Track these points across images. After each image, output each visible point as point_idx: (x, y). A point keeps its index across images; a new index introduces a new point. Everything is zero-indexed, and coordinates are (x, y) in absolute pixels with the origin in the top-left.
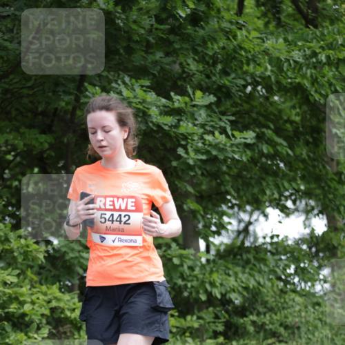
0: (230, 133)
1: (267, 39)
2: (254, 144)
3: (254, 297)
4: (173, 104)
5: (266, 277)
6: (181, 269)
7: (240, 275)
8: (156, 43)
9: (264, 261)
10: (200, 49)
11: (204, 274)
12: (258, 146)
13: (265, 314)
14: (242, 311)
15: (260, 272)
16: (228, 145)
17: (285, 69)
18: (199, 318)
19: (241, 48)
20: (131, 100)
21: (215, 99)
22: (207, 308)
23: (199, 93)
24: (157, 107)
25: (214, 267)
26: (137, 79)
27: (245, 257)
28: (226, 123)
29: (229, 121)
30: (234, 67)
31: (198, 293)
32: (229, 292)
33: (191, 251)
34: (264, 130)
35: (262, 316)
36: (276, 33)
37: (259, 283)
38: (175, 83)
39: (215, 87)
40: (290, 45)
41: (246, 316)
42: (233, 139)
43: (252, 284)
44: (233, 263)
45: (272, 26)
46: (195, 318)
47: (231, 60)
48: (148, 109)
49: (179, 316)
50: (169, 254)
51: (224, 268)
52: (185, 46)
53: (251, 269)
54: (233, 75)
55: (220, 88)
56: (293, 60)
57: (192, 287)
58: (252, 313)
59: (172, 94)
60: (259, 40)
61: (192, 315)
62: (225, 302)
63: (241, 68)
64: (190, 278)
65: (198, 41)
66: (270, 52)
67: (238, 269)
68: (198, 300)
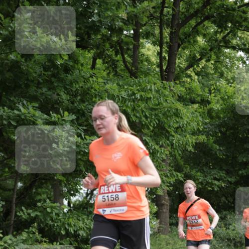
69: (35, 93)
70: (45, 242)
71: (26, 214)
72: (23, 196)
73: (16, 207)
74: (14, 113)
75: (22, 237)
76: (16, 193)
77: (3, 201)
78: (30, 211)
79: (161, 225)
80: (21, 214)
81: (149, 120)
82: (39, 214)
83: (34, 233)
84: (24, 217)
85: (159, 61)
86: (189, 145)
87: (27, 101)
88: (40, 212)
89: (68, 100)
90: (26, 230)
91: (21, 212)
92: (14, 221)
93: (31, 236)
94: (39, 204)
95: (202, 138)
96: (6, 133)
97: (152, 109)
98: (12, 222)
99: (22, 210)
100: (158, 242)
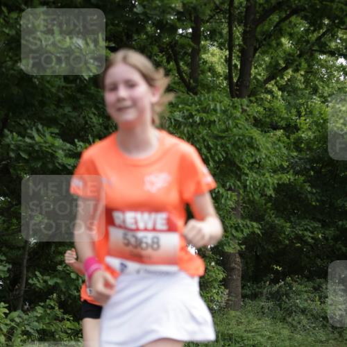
69: (54, 114)
70: (68, 320)
71: (41, 281)
72: (36, 257)
73: (27, 271)
74: (24, 142)
75: (35, 314)
76: (27, 253)
77: (9, 263)
78: (47, 278)
79: (230, 298)
80: (35, 281)
81: (213, 152)
82: (59, 281)
83: (52, 308)
84: (38, 285)
85: (227, 71)
86: (269, 188)
87: (43, 125)
88: (61, 278)
89: (101, 124)
90: (42, 304)
91: (34, 279)
92: (26, 291)
93: (48, 311)
94: (60, 268)
95: (287, 178)
96: (15, 170)
97: (217, 137)
98: (22, 293)
99: (36, 276)
100: (226, 321)
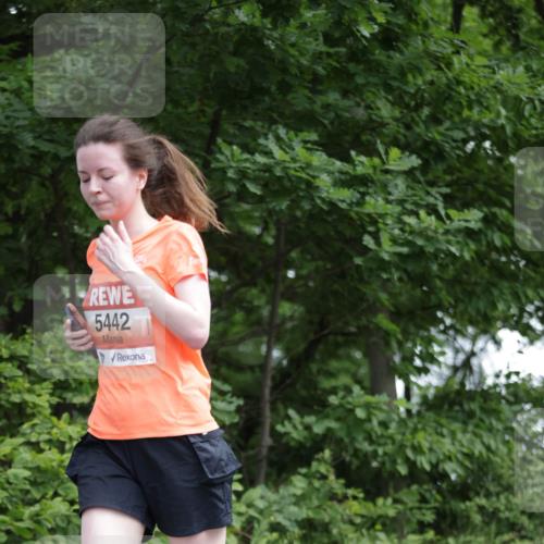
0: (443, 213)
1: (499, 69)
2: (480, 230)
3: (480, 468)
4: (354, 169)
5: (499, 438)
6: (367, 426)
7: (459, 436)
8: (328, 76)
9: (496, 413)
10: (395, 84)
11: (404, 434)
12: (486, 235)
13: (498, 495)
14: (463, 491)
15: (490, 430)
16: (441, 231)
17: (526, 114)
18: (396, 501)
19: (459, 83)
20: (287, 165)
21: (420, 162)
22: (409, 486)
23: (395, 152)
24: (330, 173)
25: (419, 422)
26: (298, 130)
27: (466, 407)
28: (436, 198)
29: (441, 194)
30: (449, 112)
31: (394, 462)
32: (443, 461)
33: (383, 398)
34: (496, 210)
35: (494, 499)
36: (512, 60)
37: (488, 448)
38: (357, 137)
39: (419, 143)
40: (534, 76)
41: (470, 500)
42: (448, 222)
43: (478, 449)
44: (448, 417)
45: (505, 49)
46: (389, 501)
47: (444, 101)
48: (314, 177)
49: (365, 499)
50: (349, 403)
51: (434, 425)
52: (373, 80)
53: (477, 426)
54: (447, 124)
55: (427, 144)
56: (540, 100)
57: (385, 454)
58: (478, 494)
59: (353, 153)
60: (487, 70)
61: (385, 498)
62: (437, 476)
63: (459, 114)
64: (382, 441)
65: (393, 73)
66: (505, 88)
67: (456, 426)
68: (394, 474)
